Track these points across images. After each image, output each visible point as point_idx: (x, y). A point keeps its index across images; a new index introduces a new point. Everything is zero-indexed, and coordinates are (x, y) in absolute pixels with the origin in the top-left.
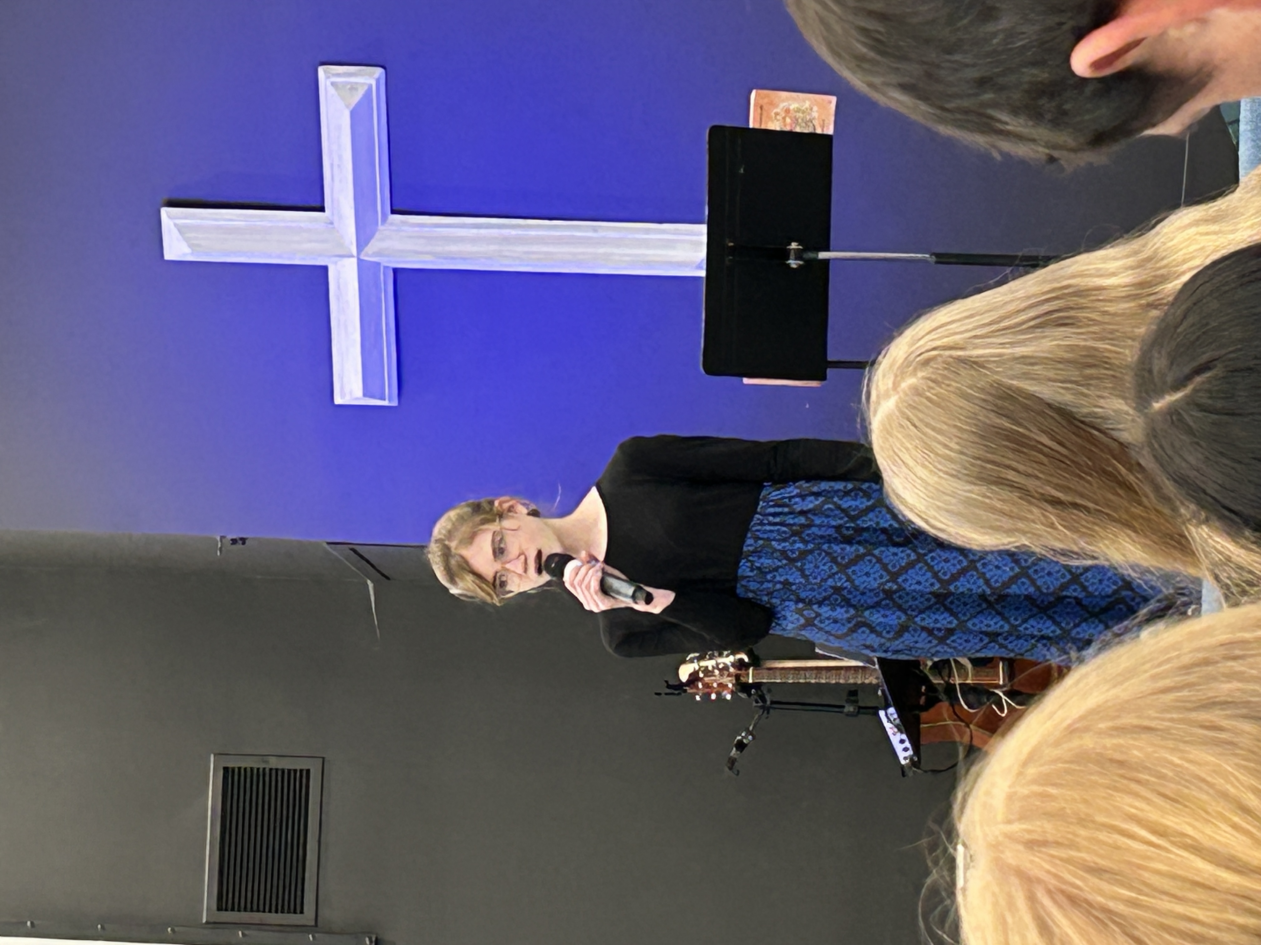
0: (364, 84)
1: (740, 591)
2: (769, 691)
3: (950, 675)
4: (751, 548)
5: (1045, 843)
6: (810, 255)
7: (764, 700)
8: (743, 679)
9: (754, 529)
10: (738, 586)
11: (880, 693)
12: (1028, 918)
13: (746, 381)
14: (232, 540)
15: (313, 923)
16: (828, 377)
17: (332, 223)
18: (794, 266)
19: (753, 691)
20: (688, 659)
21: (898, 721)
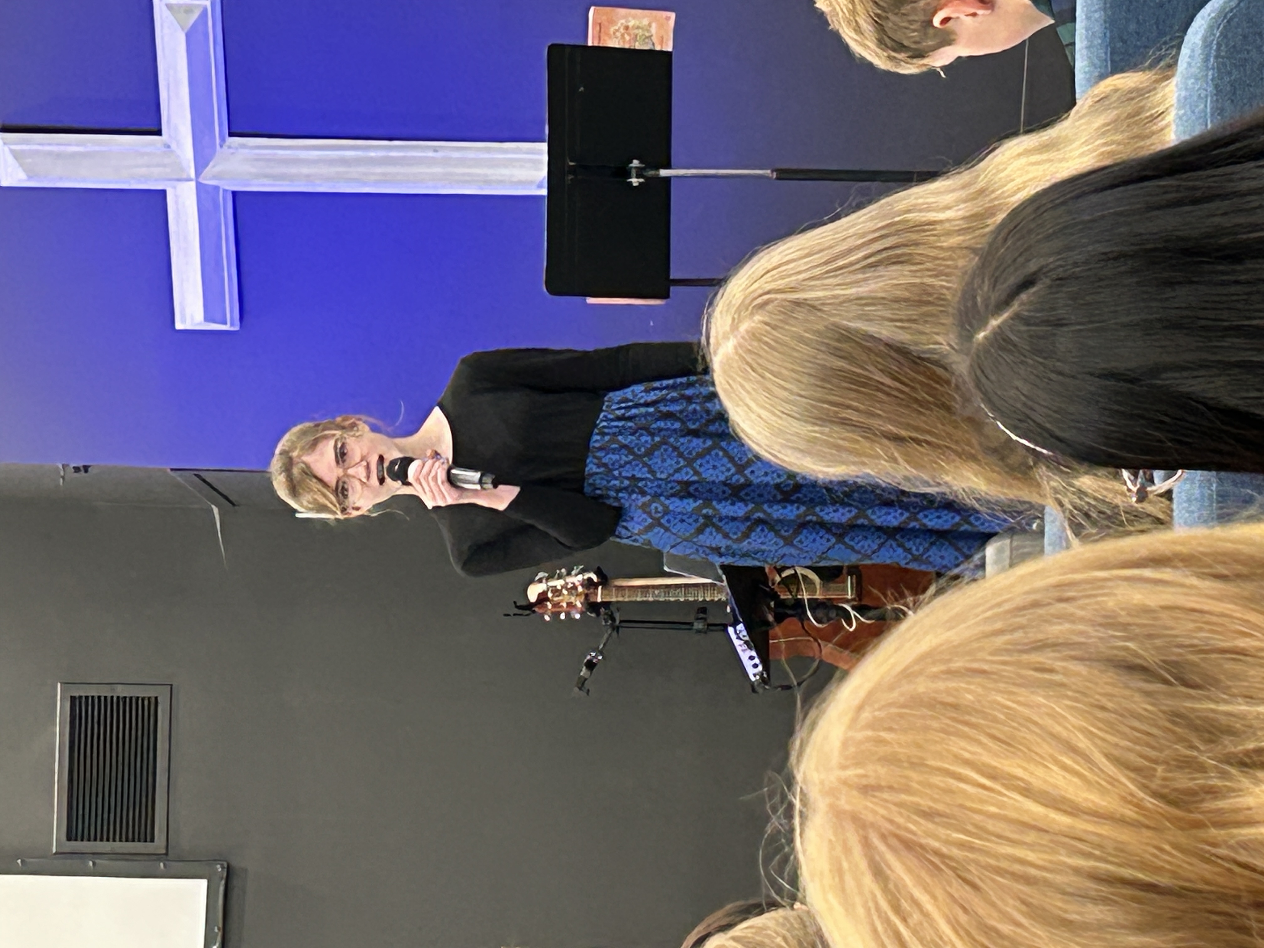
0: (199, 6)
1: (587, 489)
2: (618, 610)
3: (799, 589)
4: (597, 445)
5: (878, 788)
6: (651, 173)
7: (613, 619)
8: (592, 600)
9: (601, 425)
10: (586, 485)
11: (728, 610)
12: (863, 865)
13: (591, 300)
14: (74, 468)
15: (164, 851)
16: (671, 295)
17: (169, 147)
18: (635, 185)
19: (602, 610)
20: (537, 578)
21: (747, 638)
